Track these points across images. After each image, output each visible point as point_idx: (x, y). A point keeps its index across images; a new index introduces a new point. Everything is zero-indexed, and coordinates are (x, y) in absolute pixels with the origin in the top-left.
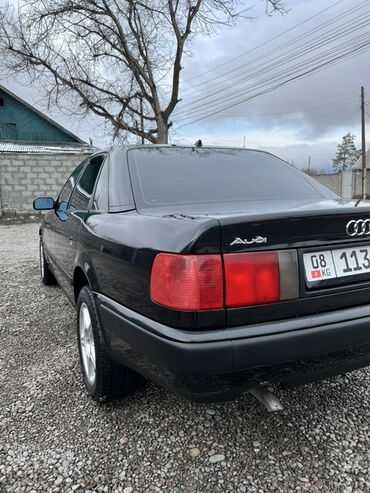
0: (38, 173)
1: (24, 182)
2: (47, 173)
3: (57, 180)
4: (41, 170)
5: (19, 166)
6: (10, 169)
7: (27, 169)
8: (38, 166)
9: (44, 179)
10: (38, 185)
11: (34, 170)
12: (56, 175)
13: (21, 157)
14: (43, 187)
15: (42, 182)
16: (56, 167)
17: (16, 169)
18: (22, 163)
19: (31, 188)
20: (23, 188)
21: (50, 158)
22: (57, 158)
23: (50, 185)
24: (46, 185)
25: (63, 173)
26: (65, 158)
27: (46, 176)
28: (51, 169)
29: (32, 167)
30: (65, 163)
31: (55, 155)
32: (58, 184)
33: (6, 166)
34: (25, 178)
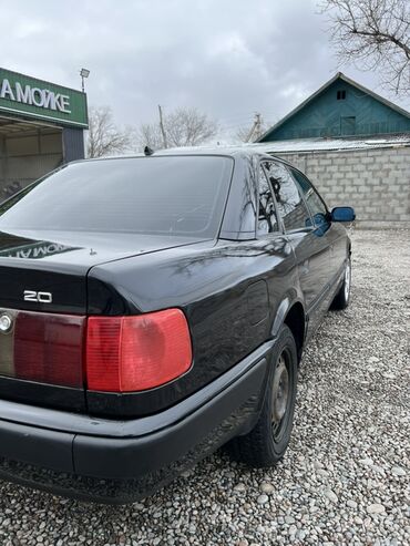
0: (345, 173)
1: (329, 183)
2: (357, 172)
3: (366, 180)
4: (349, 168)
5: (326, 166)
6: (317, 169)
7: (334, 169)
8: (346, 164)
9: (352, 180)
10: (344, 186)
11: (342, 169)
12: (366, 174)
13: (329, 156)
14: (349, 189)
15: (348, 182)
16: (367, 165)
17: (322, 169)
18: (329, 162)
19: (336, 189)
20: (328, 190)
21: (362, 154)
22: (370, 154)
23: (358, 186)
24: (353, 186)
25: (374, 171)
26: (379, 153)
27: (355, 175)
28: (360, 167)
29: (339, 165)
30: (378, 160)
31: (368, 150)
32: (366, 185)
33: (313, 166)
34: (331, 179)
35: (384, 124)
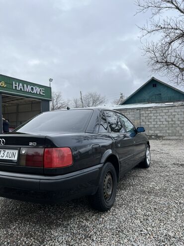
0: (157, 116)
1: (150, 120)
2: (162, 116)
3: (166, 119)
4: (158, 114)
5: (149, 114)
6: (145, 115)
7: (152, 115)
8: (157, 113)
9: (160, 119)
10: (157, 122)
11: (155, 115)
12: (165, 117)
13: (149, 109)
14: (159, 123)
15: (158, 120)
16: (165, 113)
17: (147, 115)
18: (150, 112)
19: (153, 123)
20: (150, 123)
21: (162, 109)
22: (167, 108)
23: (162, 122)
24: (160, 121)
25: (169, 116)
26: (170, 108)
27: (161, 117)
28: (162, 114)
29: (154, 113)
30: (170, 111)
31: (165, 107)
32: (166, 121)
33: (143, 114)
34: (151, 119)
35: (173, 96)
